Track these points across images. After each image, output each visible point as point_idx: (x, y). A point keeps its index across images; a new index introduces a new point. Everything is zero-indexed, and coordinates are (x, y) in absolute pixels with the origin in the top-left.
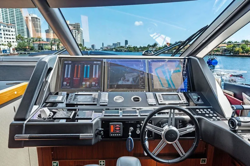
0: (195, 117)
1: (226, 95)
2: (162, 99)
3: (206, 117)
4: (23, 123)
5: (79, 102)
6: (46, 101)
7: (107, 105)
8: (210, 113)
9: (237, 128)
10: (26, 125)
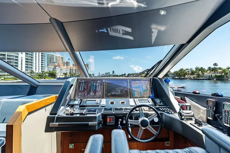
0: (159, 112)
1: (177, 99)
2: (138, 102)
3: (166, 112)
4: (55, 116)
5: (88, 104)
6: (69, 104)
7: (105, 106)
8: (168, 110)
9: (183, 117)
10: (57, 117)
